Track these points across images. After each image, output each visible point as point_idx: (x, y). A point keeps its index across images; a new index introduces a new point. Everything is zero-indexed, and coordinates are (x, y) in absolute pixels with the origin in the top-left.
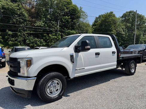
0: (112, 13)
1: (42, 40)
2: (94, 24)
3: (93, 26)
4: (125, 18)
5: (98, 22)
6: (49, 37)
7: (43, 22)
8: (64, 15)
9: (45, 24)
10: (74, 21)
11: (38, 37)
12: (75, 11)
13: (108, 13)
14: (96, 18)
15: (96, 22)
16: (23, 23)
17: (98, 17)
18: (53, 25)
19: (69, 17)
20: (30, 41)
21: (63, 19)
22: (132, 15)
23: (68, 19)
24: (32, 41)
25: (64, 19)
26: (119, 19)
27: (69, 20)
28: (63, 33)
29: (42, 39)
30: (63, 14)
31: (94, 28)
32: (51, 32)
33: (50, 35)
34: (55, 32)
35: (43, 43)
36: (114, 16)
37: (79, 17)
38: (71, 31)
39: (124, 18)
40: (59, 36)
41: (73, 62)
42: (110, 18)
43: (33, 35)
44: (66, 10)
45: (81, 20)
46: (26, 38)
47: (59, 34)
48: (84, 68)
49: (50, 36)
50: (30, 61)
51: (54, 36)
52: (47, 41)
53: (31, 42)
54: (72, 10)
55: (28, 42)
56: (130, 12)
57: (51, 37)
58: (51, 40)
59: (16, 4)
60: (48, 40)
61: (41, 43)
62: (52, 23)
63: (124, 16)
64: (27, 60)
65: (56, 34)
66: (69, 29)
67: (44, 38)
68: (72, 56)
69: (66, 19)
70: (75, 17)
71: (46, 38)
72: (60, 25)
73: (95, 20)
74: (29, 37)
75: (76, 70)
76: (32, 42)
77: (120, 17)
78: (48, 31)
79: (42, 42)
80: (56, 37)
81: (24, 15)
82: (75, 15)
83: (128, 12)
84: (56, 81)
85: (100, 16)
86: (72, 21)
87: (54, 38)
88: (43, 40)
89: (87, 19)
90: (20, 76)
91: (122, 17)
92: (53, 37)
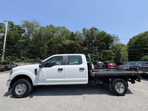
2: (129, 44)
3: (127, 45)
5: (132, 42)
7: (88, 48)
8: (100, 42)
10: (108, 44)
12: (108, 38)
13: (142, 33)
15: (130, 42)
16: (77, 49)
17: (132, 38)
18: (93, 48)
19: (104, 42)
25: (100, 44)
27: (104, 44)
28: (100, 53)
31: (128, 47)
37: (112, 41)
38: (106, 51)
41: (36, 74)
44: (102, 39)
45: (115, 42)
47: (97, 53)
51: (94, 55)
54: (106, 38)
59: (75, 41)
65: (95, 53)
66: (104, 50)
68: (36, 70)
69: (102, 44)
72: (98, 48)
75: (38, 80)
81: (78, 46)
82: (108, 40)
85: (134, 37)
86: (106, 44)
89: (119, 41)
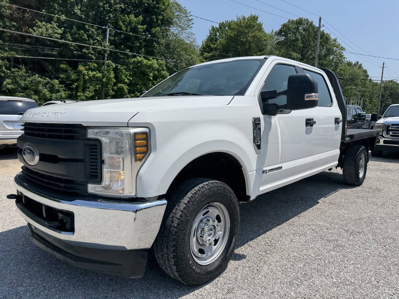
0: (255, 18)
1: (57, 81)
2: (208, 46)
3: (202, 52)
4: (286, 35)
5: (218, 42)
6: (79, 73)
7: (60, 27)
9: (65, 32)
10: (154, 30)
11: (43, 72)
12: (158, 3)
13: (244, 19)
14: (213, 29)
15: (211, 39)
17: (218, 26)
18: (89, 36)
20: (17, 82)
21: (121, 23)
22: (304, 30)
23: (138, 23)
24: (23, 83)
25: (124, 22)
26: (271, 37)
27: (140, 26)
28: (122, 65)
29: (57, 78)
30: (121, 7)
31: (206, 58)
32: (85, 58)
33: (81, 68)
34: (97, 58)
35: (58, 91)
36: (260, 28)
38: (145, 61)
39: (283, 36)
40: (108, 71)
42: (250, 34)
43: (26, 65)
45: (173, 29)
46: (4, 72)
47: (108, 66)
48: (281, 168)
49: (81, 72)
50: (144, 136)
51: (92, 70)
52: (72, 84)
53: (19, 85)
55: (9, 86)
56: (300, 22)
57: (84, 75)
58: (85, 82)
60: (74, 81)
61: (52, 90)
62: (88, 31)
63: (285, 30)
64: (135, 134)
65: (100, 65)
67: (62, 76)
69: (130, 23)
70: (157, 19)
71: (68, 77)
72: (112, 38)
73: (209, 34)
74: (13, 70)
75: (264, 172)
76: (23, 85)
77: (274, 31)
78: (74, 56)
79: (57, 88)
80: (100, 75)
82: (156, 14)
83: (293, 22)
84: (214, 212)
85: (222, 26)
86: (148, 30)
87: (94, 76)
88: (61, 83)
89: (189, 30)
90: (94, 197)
91: (280, 33)
92: (91, 73)
